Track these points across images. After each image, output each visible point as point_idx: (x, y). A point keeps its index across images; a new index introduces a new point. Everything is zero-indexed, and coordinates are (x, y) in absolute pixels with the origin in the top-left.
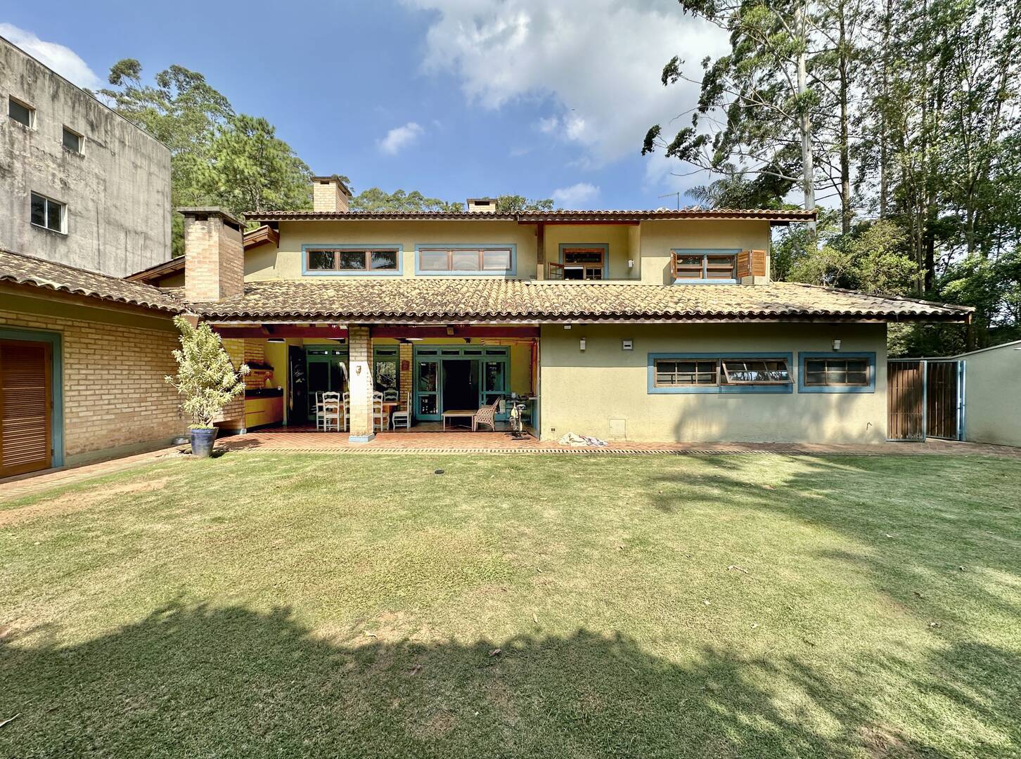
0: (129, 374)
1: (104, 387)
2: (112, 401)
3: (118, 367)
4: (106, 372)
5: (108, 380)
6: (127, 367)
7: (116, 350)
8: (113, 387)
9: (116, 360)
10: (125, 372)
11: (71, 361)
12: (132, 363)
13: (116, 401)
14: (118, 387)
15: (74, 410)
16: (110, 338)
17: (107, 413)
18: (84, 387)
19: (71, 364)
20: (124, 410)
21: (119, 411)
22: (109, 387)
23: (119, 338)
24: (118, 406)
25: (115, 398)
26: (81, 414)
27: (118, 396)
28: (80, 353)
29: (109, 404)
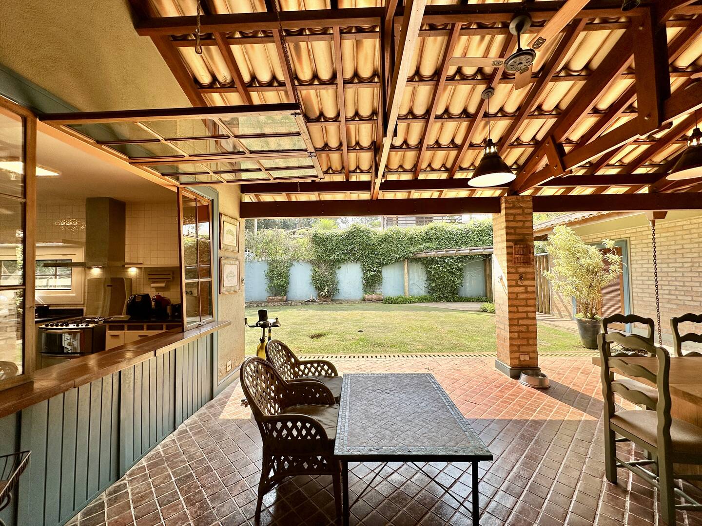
0: (692, 266)
1: (664, 279)
2: (673, 292)
3: (679, 260)
4: (666, 265)
5: (668, 272)
6: (689, 260)
7: (675, 244)
8: (674, 279)
9: (675, 253)
10: (686, 265)
11: (636, 258)
12: (696, 255)
13: (677, 293)
14: (679, 279)
15: (639, 295)
16: (668, 234)
17: (668, 302)
18: (646, 278)
19: (637, 260)
20: (687, 303)
21: (682, 303)
22: (669, 279)
23: (679, 233)
24: (680, 298)
25: (676, 290)
26: (645, 299)
27: (679, 288)
28: (642, 251)
29: (670, 294)
